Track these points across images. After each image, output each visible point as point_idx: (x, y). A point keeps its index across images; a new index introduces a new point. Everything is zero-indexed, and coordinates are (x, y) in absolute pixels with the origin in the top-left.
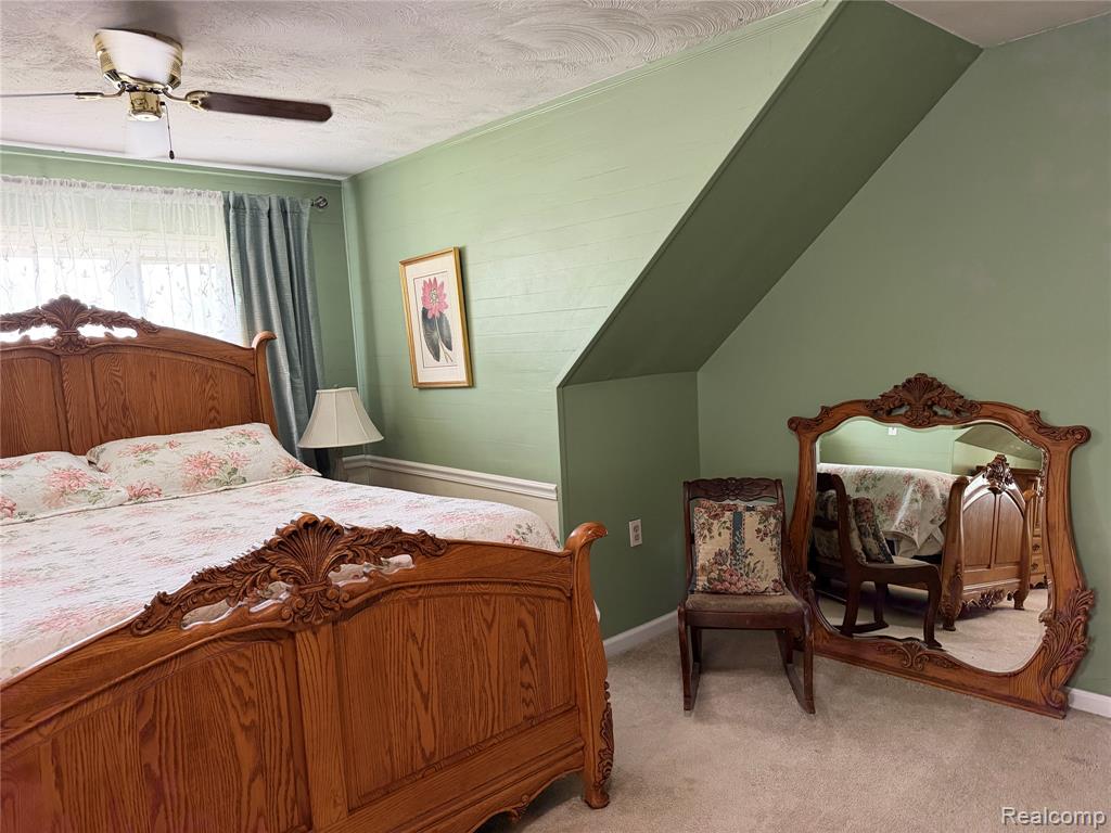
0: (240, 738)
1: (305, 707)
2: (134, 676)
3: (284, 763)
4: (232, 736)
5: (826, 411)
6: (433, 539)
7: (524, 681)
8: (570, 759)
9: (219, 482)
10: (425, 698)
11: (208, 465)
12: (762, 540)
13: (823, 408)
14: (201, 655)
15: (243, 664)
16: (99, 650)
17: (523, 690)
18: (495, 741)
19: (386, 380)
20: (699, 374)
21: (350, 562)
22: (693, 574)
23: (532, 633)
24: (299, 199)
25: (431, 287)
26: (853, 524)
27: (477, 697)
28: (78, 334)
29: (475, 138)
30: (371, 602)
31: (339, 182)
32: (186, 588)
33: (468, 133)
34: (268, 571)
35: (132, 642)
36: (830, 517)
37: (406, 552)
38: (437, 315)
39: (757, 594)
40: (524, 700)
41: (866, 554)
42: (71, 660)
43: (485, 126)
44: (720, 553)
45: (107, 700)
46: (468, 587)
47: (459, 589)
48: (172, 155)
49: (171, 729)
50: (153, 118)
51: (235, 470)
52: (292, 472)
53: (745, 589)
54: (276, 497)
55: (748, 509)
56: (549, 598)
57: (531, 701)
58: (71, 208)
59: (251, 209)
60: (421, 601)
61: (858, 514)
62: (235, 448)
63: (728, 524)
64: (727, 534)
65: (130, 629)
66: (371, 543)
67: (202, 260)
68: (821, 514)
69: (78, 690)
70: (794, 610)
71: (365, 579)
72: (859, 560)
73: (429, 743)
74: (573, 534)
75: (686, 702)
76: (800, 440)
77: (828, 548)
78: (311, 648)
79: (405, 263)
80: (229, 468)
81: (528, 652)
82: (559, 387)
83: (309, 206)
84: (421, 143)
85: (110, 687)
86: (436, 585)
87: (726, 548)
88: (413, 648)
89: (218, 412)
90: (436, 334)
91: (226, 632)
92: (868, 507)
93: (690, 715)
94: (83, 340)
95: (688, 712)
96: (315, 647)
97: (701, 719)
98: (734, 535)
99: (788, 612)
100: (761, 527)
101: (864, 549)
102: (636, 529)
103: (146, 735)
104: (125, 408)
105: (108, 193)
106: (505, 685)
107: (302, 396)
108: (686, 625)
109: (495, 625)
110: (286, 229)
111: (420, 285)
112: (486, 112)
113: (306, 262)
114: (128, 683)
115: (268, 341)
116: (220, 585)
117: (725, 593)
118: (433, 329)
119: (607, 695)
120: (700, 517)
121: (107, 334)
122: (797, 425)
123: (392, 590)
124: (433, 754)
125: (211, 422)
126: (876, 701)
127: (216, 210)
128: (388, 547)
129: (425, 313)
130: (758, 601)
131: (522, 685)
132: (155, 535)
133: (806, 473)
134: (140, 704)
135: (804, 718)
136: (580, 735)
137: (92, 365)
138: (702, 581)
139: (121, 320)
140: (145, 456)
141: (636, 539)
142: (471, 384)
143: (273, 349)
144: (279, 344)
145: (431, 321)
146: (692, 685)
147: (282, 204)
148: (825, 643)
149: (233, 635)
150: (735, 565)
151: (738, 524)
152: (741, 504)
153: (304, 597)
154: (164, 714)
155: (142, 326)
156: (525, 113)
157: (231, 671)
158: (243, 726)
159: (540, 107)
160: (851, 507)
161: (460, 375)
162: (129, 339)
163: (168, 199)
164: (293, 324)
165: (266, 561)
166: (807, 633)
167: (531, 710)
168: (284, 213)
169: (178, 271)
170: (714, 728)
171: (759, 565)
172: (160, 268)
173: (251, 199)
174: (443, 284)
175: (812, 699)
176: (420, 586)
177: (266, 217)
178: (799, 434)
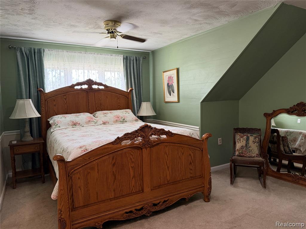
0: (131, 169)
1: (144, 165)
2: (112, 153)
3: (139, 177)
4: (129, 168)
5: (274, 111)
6: (171, 132)
7: (191, 168)
8: (201, 189)
9: (121, 122)
10: (168, 167)
11: (119, 118)
12: (254, 143)
13: (273, 110)
14: (125, 150)
15: (132, 153)
16: (106, 146)
17: (190, 170)
18: (183, 181)
19: (157, 101)
20: (240, 101)
21: (154, 135)
22: (235, 151)
23: (193, 157)
24: (140, 57)
25: (170, 78)
26: (281, 143)
27: (179, 170)
28: (92, 87)
29: (183, 41)
30: (158, 144)
31: (149, 53)
32: (123, 136)
33: (182, 40)
34: (138, 135)
35: (113, 146)
36: (275, 141)
37: (165, 135)
38: (171, 84)
39: (252, 157)
40: (190, 173)
41: (285, 151)
42: (102, 148)
43: (186, 38)
44: (242, 146)
45: (107, 157)
46: (178, 144)
47: (176, 144)
48: (118, 47)
49: (118, 164)
50: (114, 39)
51: (124, 119)
52: (136, 120)
53: (249, 156)
54: (134, 125)
55: (251, 136)
56: (197, 150)
57: (192, 173)
58: (91, 59)
59: (129, 59)
60: (168, 146)
61: (283, 140)
62: (124, 114)
63: (245, 139)
64: (244, 142)
65: (112, 143)
66: (158, 131)
67: (118, 71)
68: (273, 140)
69: (102, 154)
70: (261, 161)
71: (157, 139)
72: (283, 153)
73: (168, 178)
74: (203, 136)
75: (231, 182)
76: (267, 119)
77: (274, 149)
78: (145, 152)
79: (164, 72)
80: (123, 118)
81: (192, 162)
82: (201, 102)
83: (142, 58)
84: (170, 43)
85: (108, 154)
86: (171, 143)
87: (244, 145)
88: (166, 156)
89: (120, 106)
90: (170, 89)
91: (130, 146)
92: (286, 138)
93: (232, 186)
94: (93, 88)
95: (232, 185)
96: (146, 152)
97: (235, 187)
98: (247, 142)
99: (259, 161)
100: (254, 140)
101: (284, 150)
102: (220, 140)
103: (114, 165)
104: (101, 104)
105: (99, 55)
106: (186, 168)
107: (138, 104)
108: (232, 163)
109: (184, 155)
110: (137, 64)
111: (167, 77)
112: (186, 35)
113: (141, 72)
114: (111, 154)
115: (131, 90)
116: (129, 136)
117: (243, 156)
118: (170, 88)
119: (210, 175)
120: (238, 137)
121: (98, 88)
122: (266, 115)
123: (162, 142)
124: (169, 181)
125: (119, 108)
126: (284, 188)
127: (121, 59)
128: (161, 133)
129: (168, 84)
130: (252, 158)
131: (190, 169)
132: (110, 130)
133: (268, 128)
134: (113, 158)
135: (263, 190)
136: (203, 184)
137: (95, 94)
138: (237, 153)
139: (100, 84)
140: (105, 115)
141: (220, 143)
142: (179, 101)
143: (132, 92)
144: (134, 91)
145: (170, 87)
146: (233, 180)
147: (136, 58)
148: (271, 173)
149: (130, 147)
150: (246, 149)
151: (248, 139)
152: (249, 135)
153: (145, 141)
154: (117, 161)
155: (105, 86)
156: (196, 35)
157: (130, 154)
158: (131, 167)
159: (200, 34)
160: (281, 138)
161: (176, 99)
162: (102, 89)
163: (111, 57)
164: (137, 87)
165: (138, 133)
166: (265, 167)
167: (192, 175)
168: (136, 60)
169: (113, 74)
170: (238, 189)
171: (253, 150)
172: (109, 73)
173: (129, 57)
174: (173, 77)
175: (265, 184)
176: (168, 143)
177: (132, 61)
178: (267, 117)
